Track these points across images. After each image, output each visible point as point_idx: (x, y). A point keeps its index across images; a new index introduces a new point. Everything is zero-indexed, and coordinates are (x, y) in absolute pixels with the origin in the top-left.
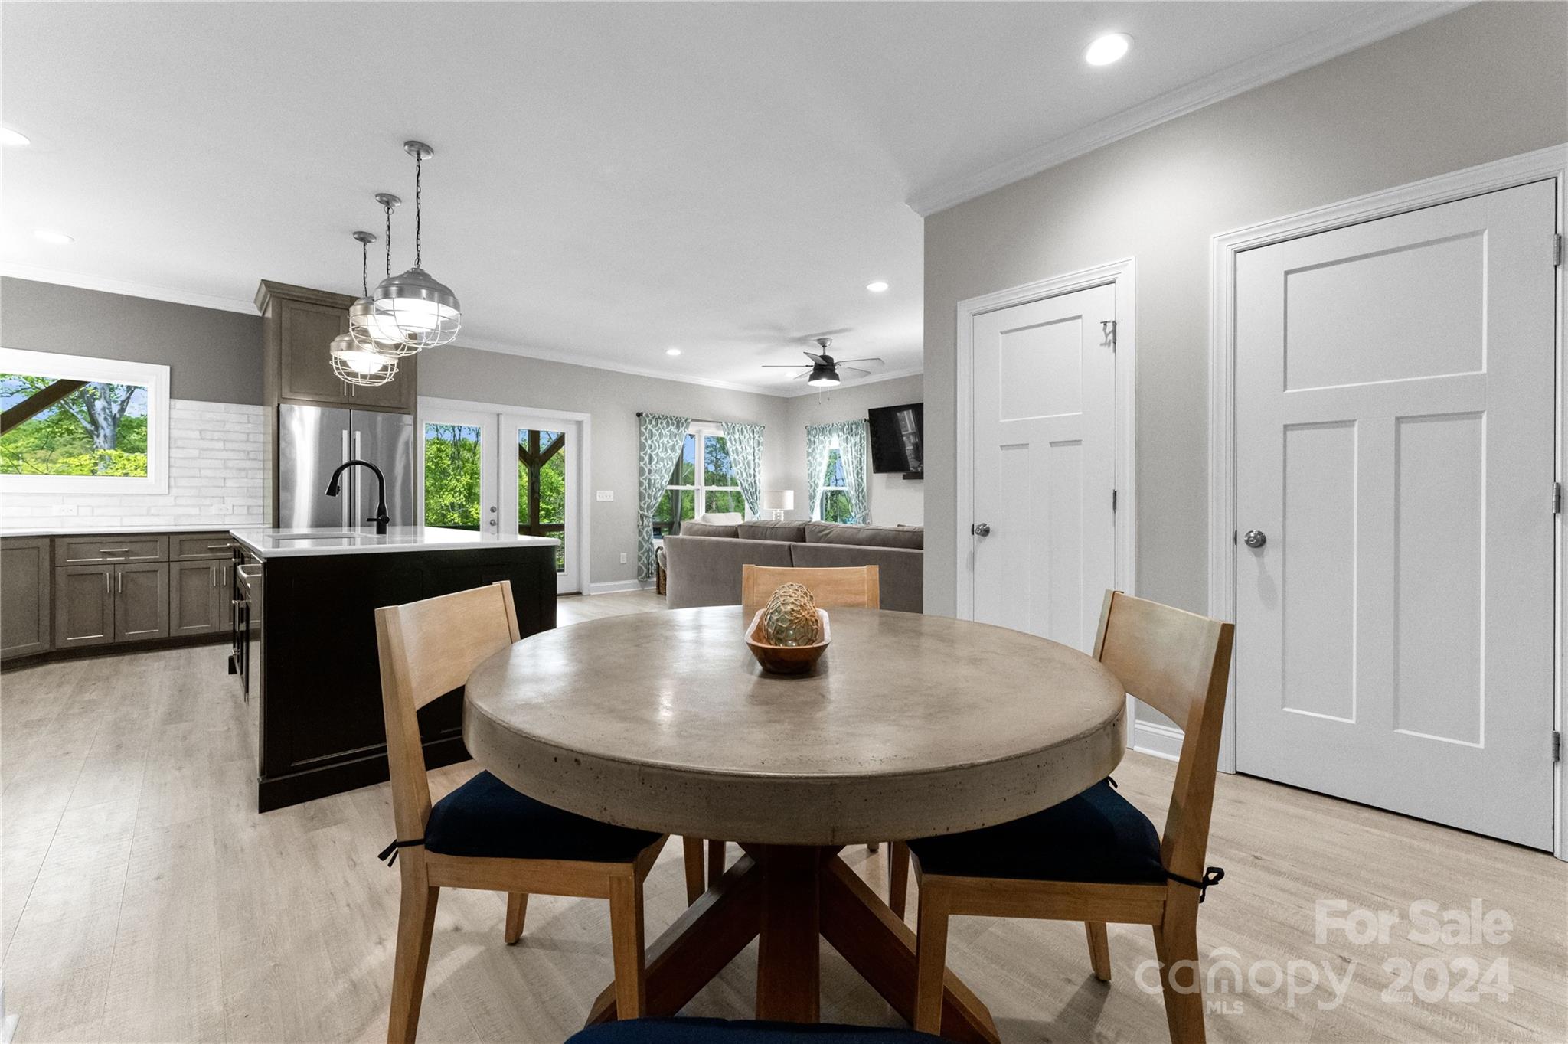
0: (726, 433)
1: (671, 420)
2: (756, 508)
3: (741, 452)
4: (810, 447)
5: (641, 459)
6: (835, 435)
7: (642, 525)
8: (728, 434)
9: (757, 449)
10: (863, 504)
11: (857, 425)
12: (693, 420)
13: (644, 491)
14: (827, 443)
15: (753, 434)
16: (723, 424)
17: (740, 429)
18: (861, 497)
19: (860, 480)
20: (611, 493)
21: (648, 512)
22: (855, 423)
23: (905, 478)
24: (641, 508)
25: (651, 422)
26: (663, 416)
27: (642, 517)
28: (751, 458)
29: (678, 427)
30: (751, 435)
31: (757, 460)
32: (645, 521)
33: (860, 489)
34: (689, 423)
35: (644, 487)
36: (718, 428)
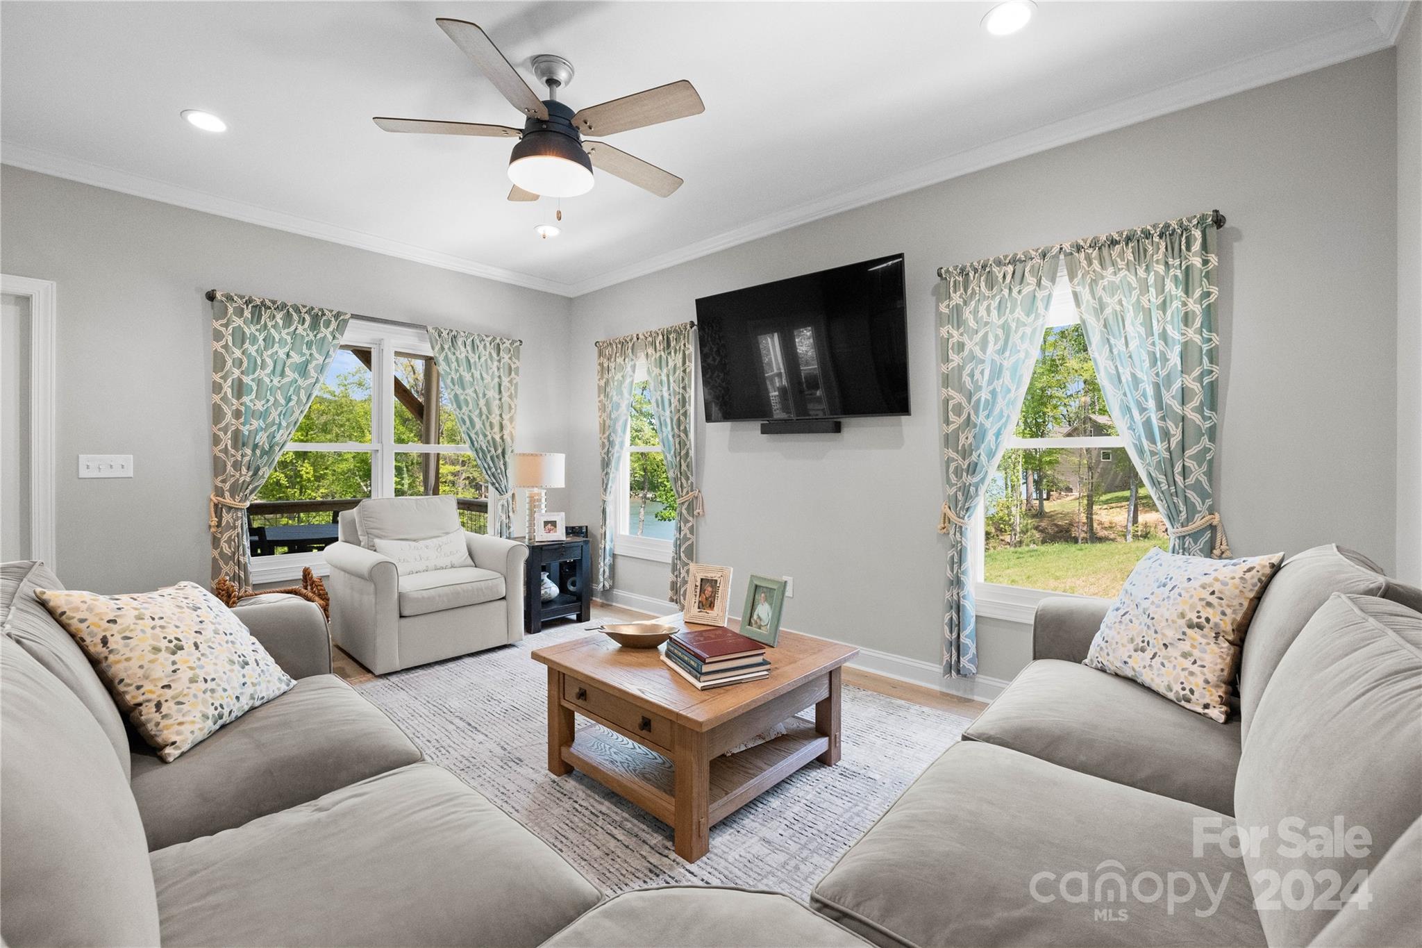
0: (437, 348)
1: (298, 311)
2: (504, 482)
3: (472, 384)
4: (602, 378)
5: (217, 388)
6: (642, 356)
7: (219, 525)
8: (442, 348)
9: (505, 381)
10: (687, 479)
11: (678, 332)
12: (354, 316)
13: (222, 455)
14: (629, 369)
15: (498, 354)
16: (430, 329)
17: (469, 342)
18: (684, 467)
19: (682, 435)
20: (129, 459)
21: (233, 496)
22: (675, 331)
23: (765, 430)
24: (219, 492)
25: (240, 312)
26: (274, 302)
27: (218, 509)
28: (493, 394)
29: (315, 326)
30: (495, 355)
31: (505, 398)
32: (227, 517)
33: (683, 453)
34: (346, 322)
35: (222, 446)
36: (422, 339)
